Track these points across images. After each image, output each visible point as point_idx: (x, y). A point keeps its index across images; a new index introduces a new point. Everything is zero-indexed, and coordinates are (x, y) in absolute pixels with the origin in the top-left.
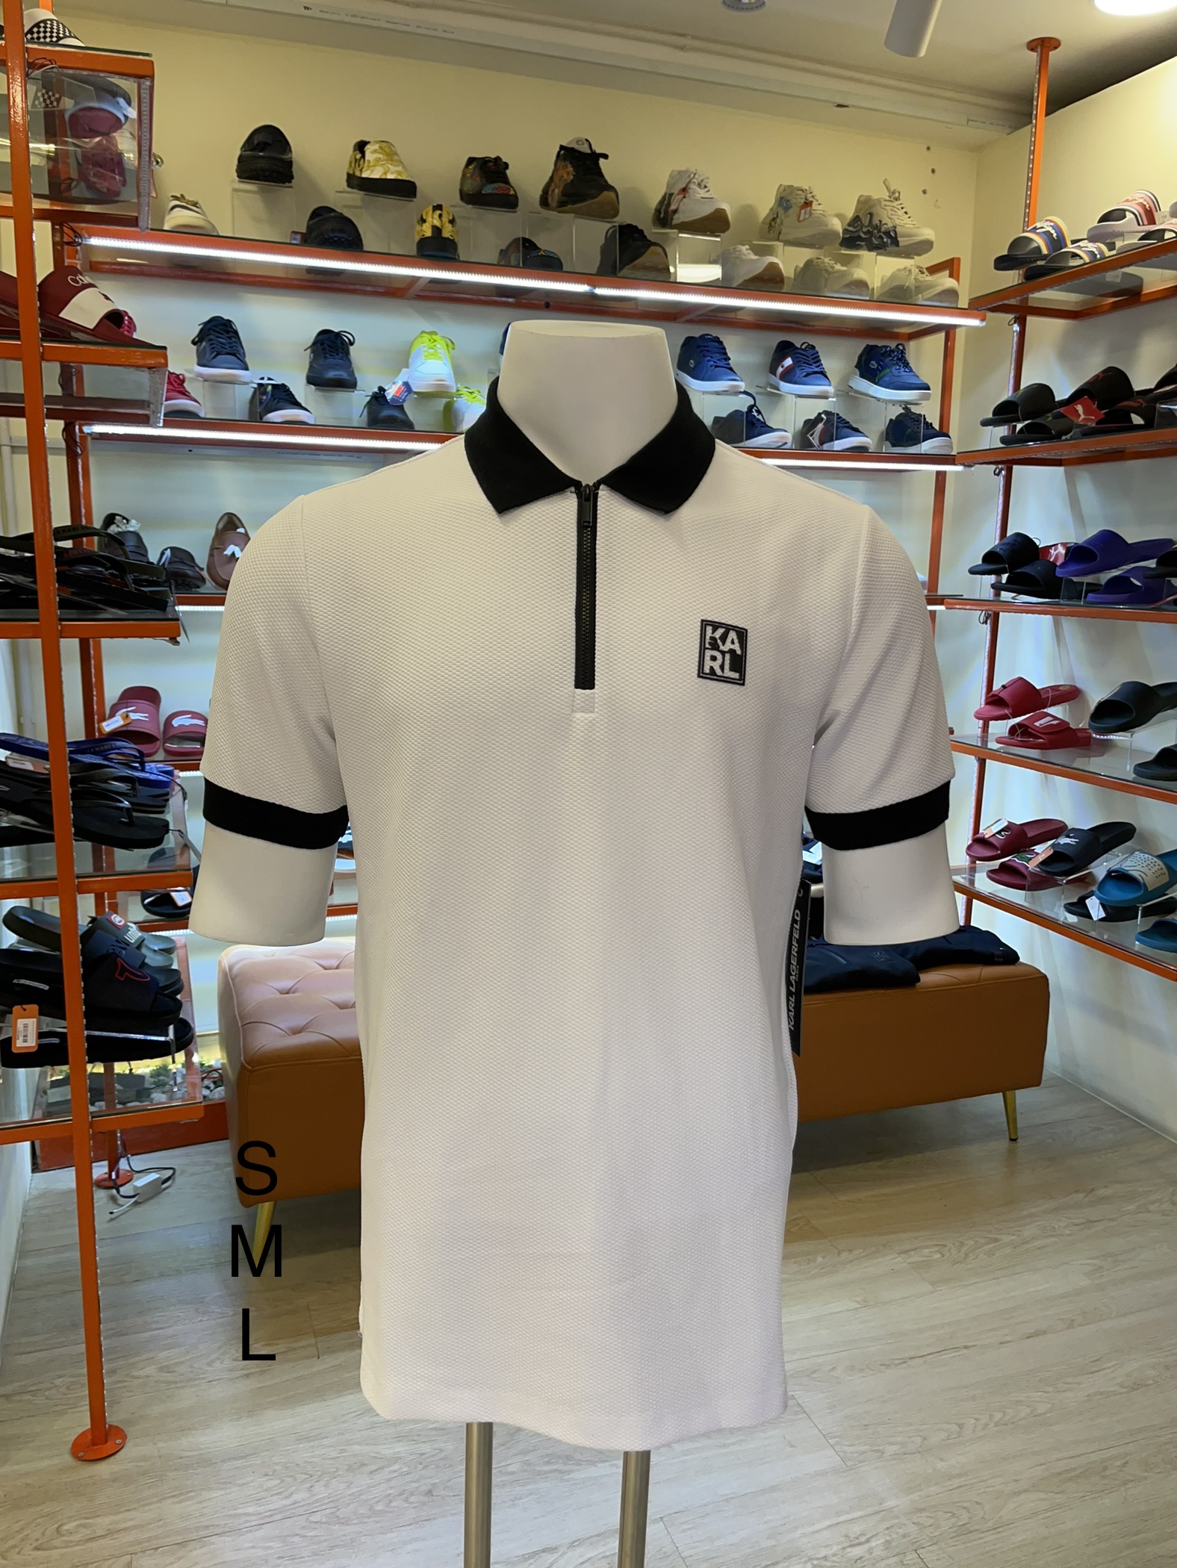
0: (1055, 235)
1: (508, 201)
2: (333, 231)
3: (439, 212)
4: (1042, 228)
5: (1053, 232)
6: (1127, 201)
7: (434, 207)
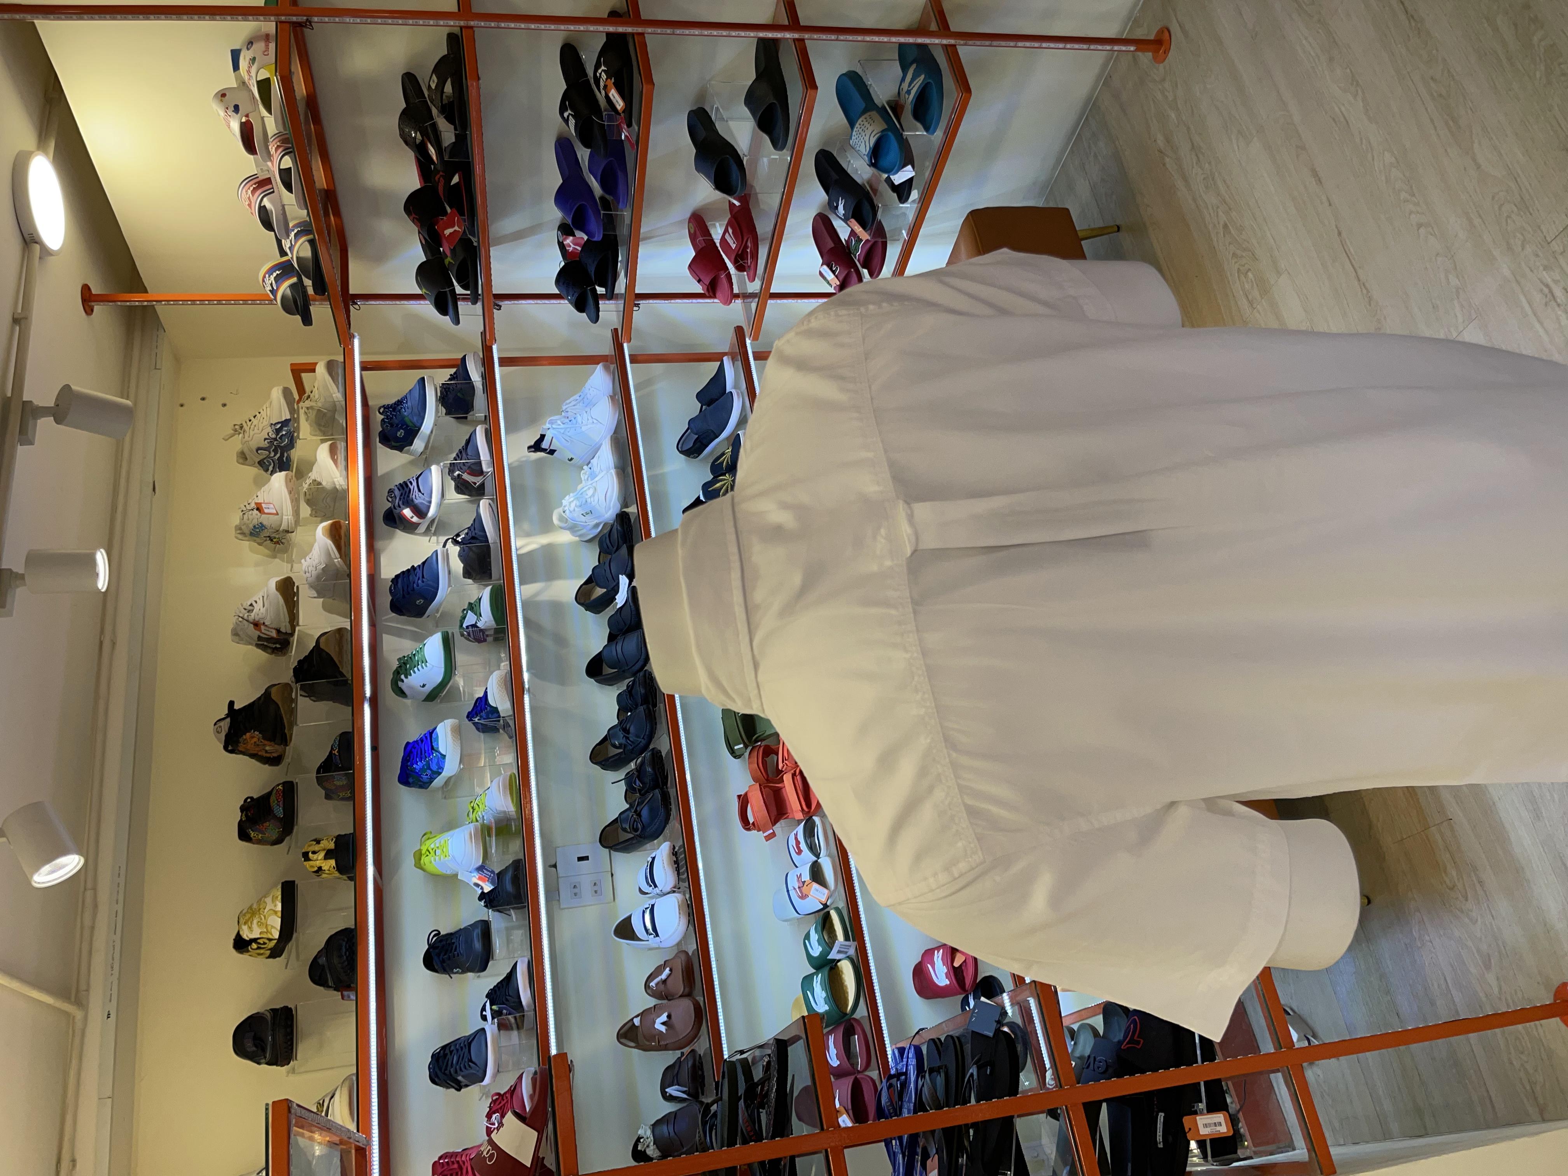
0: (278, 272)
1: (289, 790)
2: (340, 956)
3: (310, 855)
4: (271, 284)
5: (275, 274)
6: (250, 205)
7: (305, 861)
